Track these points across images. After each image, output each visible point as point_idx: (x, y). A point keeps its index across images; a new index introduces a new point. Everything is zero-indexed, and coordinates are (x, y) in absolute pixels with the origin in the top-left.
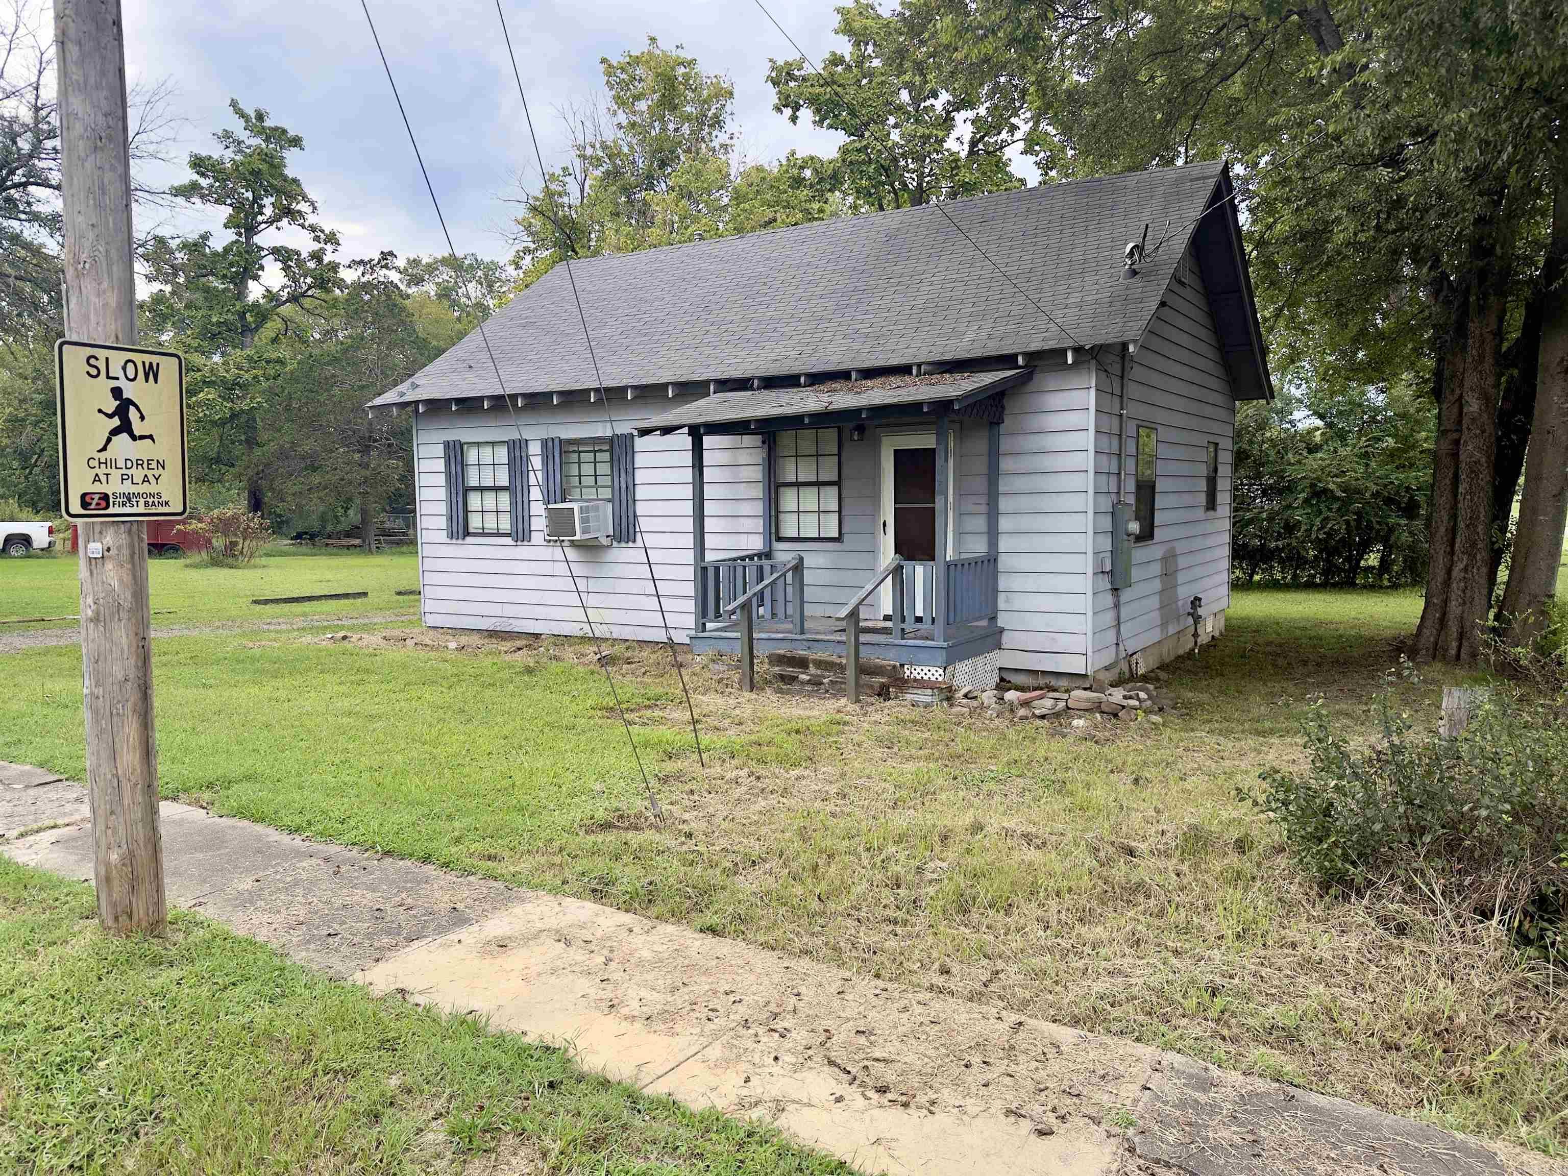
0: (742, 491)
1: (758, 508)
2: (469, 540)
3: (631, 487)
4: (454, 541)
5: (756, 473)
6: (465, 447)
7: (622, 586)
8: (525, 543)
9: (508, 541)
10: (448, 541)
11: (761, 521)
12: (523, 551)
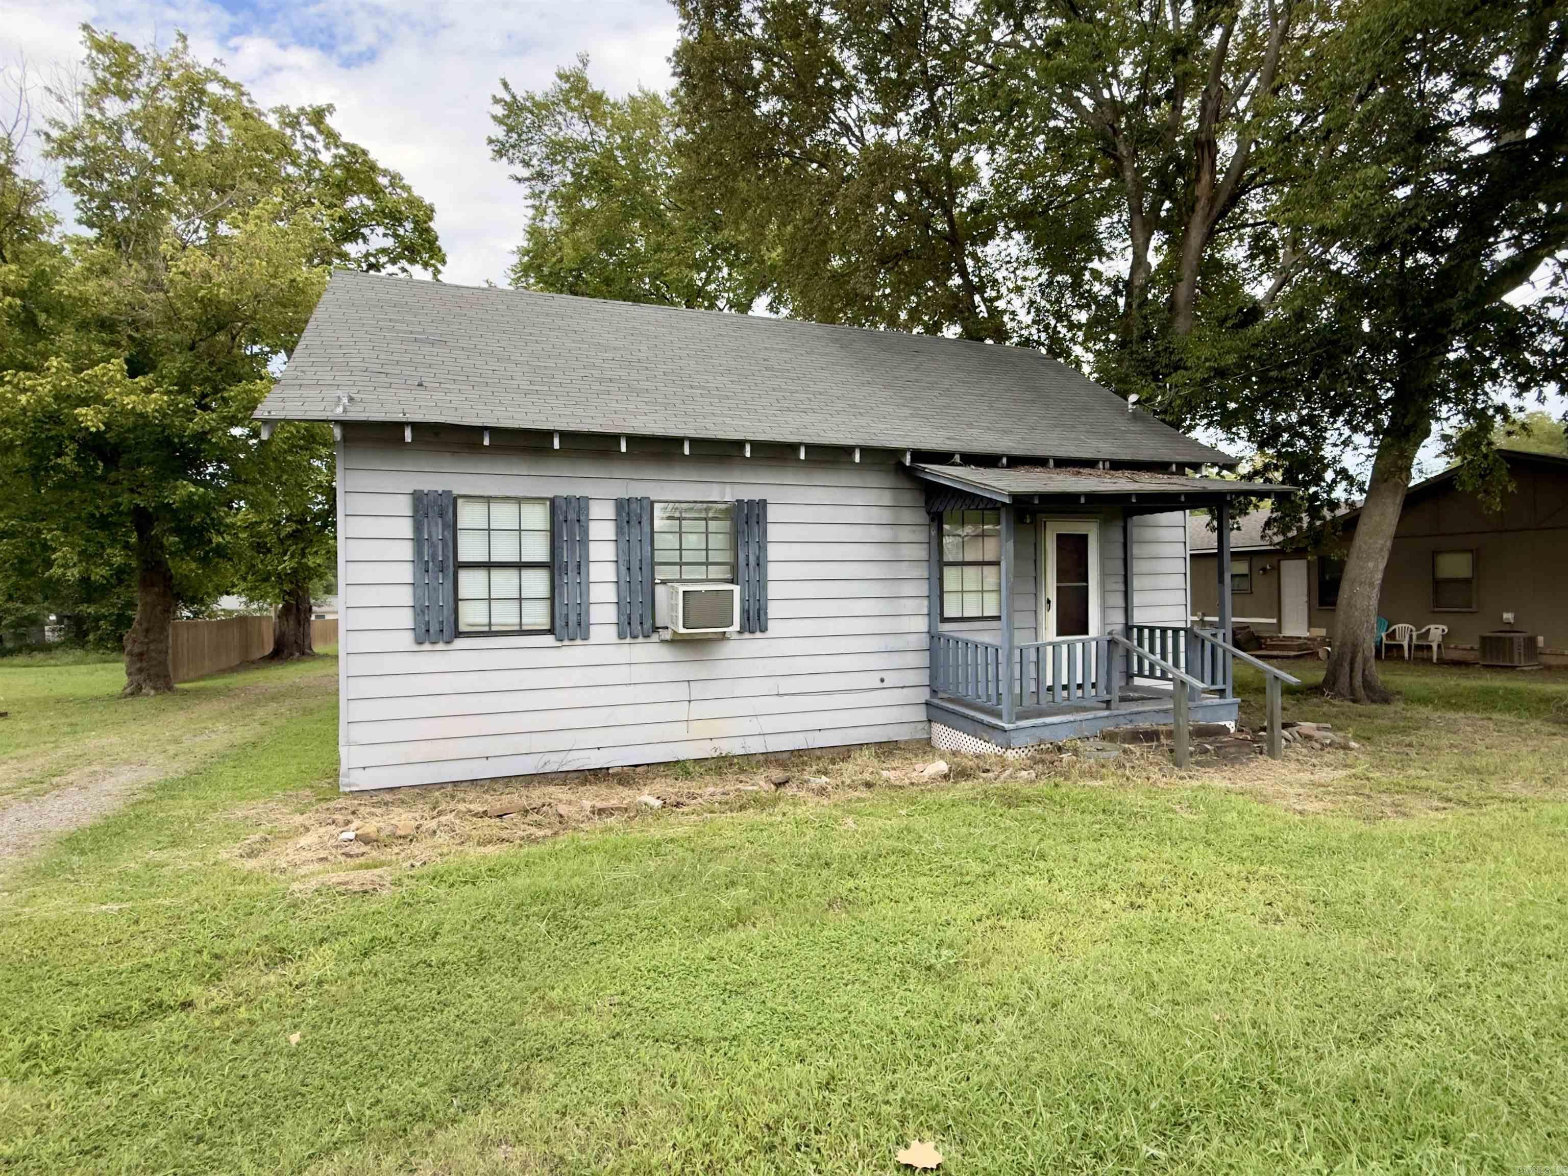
0: (905, 570)
1: (923, 589)
2: (459, 643)
3: (761, 563)
4: (427, 647)
5: (920, 552)
6: (460, 501)
7: (744, 687)
8: (578, 642)
9: (549, 640)
10: (416, 648)
11: (925, 602)
12: (575, 653)
